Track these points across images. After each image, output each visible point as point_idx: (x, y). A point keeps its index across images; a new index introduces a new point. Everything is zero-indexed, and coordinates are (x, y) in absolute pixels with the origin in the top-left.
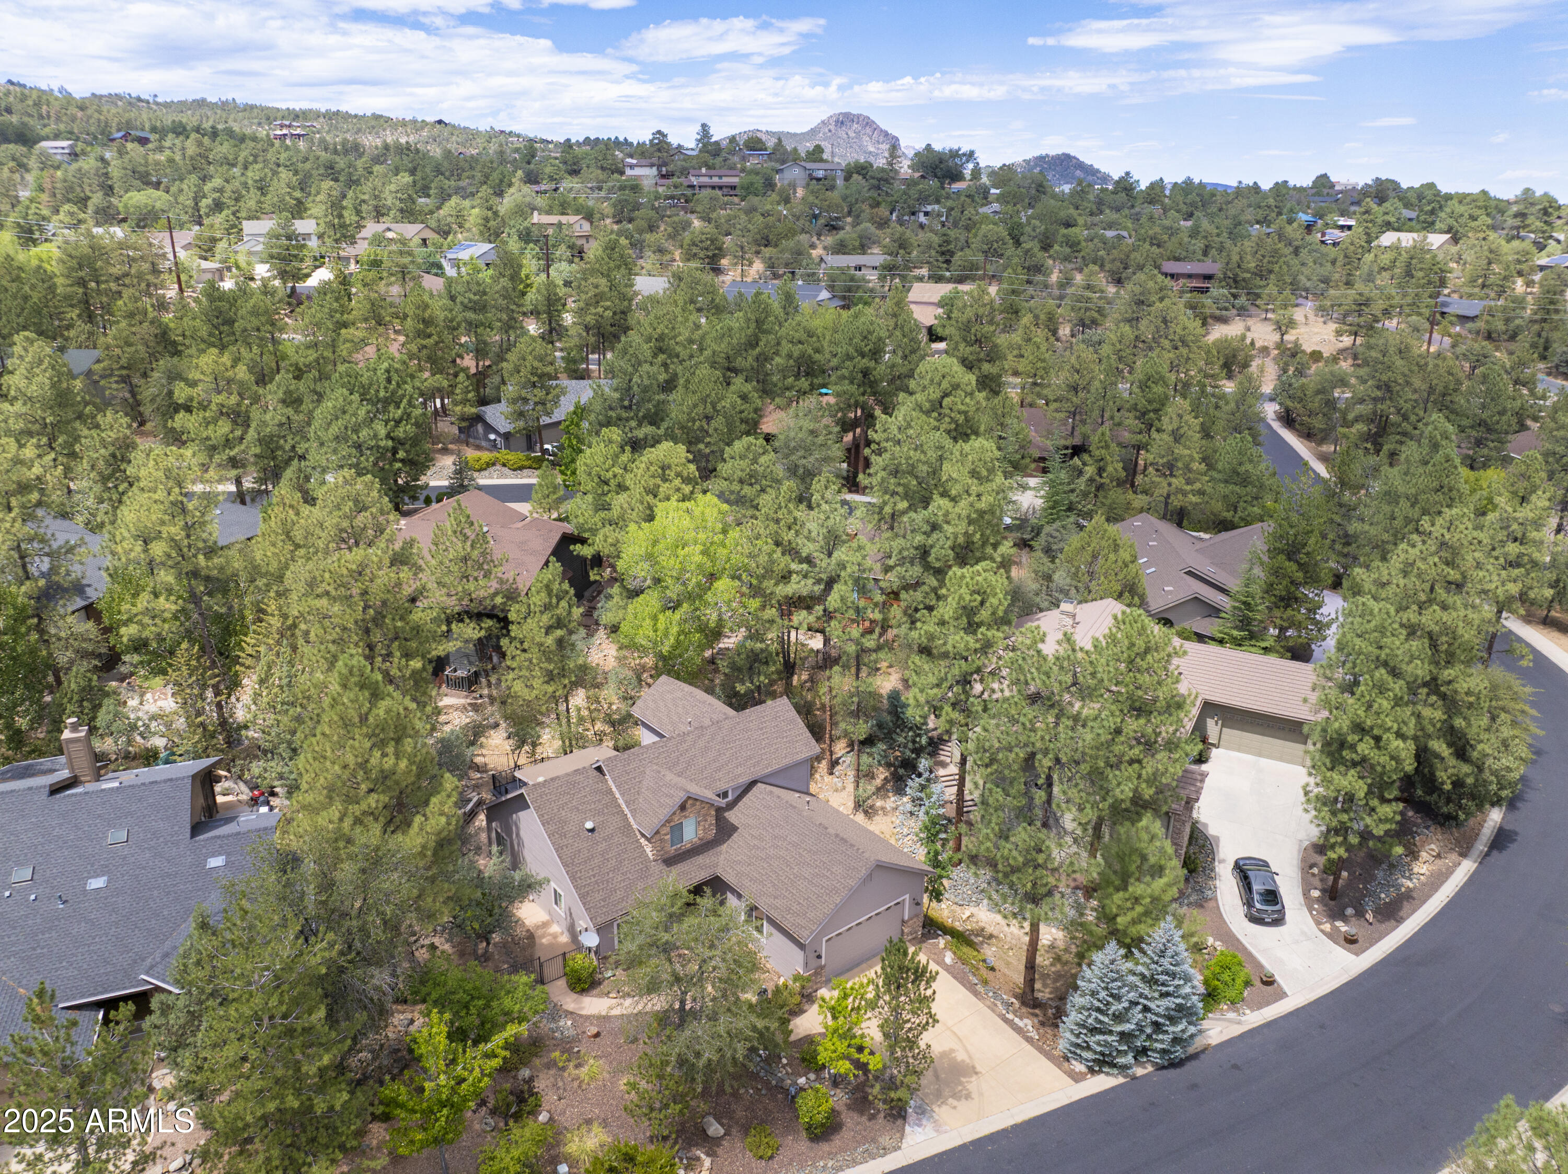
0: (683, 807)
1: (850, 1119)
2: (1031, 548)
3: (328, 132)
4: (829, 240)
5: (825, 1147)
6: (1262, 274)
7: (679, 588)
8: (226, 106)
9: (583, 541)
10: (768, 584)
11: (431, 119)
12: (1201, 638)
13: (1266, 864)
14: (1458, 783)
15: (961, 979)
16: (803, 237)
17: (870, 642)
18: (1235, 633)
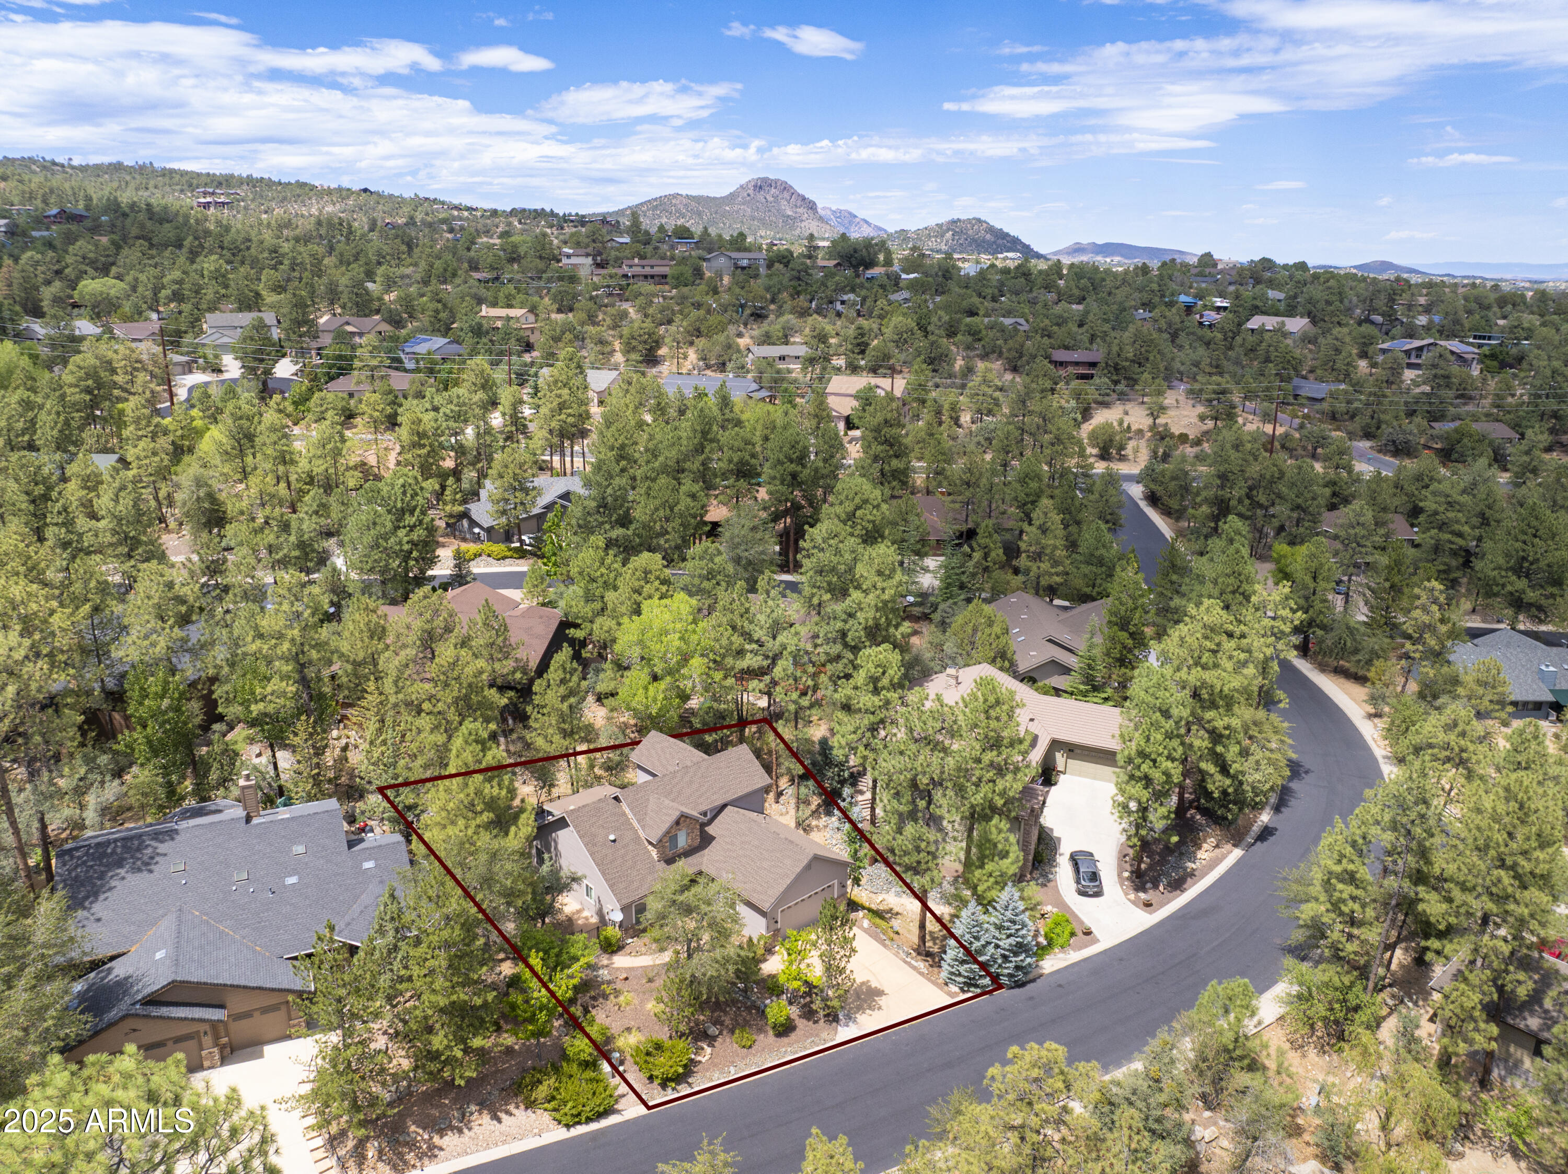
0: (677, 823)
1: (801, 1023)
2: (931, 620)
3: (253, 200)
4: (757, 330)
5: (785, 1040)
6: (1140, 362)
7: (663, 665)
8: (144, 171)
9: (576, 626)
10: (729, 661)
11: (356, 187)
12: (1057, 692)
13: (1091, 855)
14: (1225, 793)
15: (875, 937)
16: (732, 329)
17: (805, 702)
18: (1082, 687)
